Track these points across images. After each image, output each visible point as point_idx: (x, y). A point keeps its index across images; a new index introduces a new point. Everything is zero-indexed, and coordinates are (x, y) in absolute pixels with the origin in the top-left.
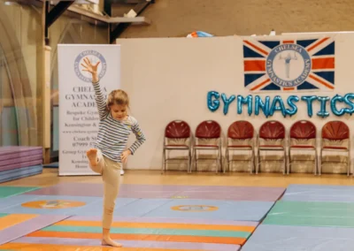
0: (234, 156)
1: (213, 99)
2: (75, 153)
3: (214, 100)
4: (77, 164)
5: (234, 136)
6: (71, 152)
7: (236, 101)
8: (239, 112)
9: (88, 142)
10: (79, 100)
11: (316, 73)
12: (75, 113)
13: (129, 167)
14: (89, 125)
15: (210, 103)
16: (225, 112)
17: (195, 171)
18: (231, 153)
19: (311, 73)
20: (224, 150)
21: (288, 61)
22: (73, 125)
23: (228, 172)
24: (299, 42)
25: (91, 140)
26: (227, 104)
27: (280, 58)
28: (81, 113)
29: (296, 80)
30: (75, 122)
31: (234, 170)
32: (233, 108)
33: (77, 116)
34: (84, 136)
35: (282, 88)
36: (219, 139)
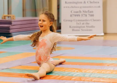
2: (72, 21)
4: (73, 28)
6: (69, 21)
9: (81, 14)
13: (108, 32)
14: (81, 3)
22: (70, 3)
25: (82, 13)
34: (78, 10)
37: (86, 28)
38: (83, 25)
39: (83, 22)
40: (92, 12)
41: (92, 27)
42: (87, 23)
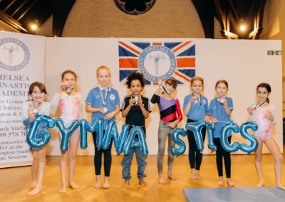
11: (180, 70)
14: (9, 115)
19: (176, 71)
21: (157, 60)
24: (166, 44)
25: (11, 131)
27: (151, 57)
29: (164, 76)
35: (152, 83)
37: (16, 155)
38: (12, 150)
39: (11, 145)
42: (19, 147)
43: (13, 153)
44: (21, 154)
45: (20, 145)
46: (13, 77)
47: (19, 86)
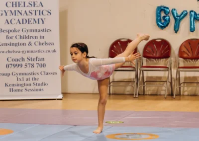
0: (186, 78)
1: (163, 14)
2: (8, 75)
3: (163, 17)
4: (11, 87)
5: (185, 56)
6: (5, 75)
7: (188, 16)
8: (192, 30)
9: (23, 63)
10: (13, 17)
12: (9, 31)
13: (70, 90)
14: (24, 44)
15: (158, 20)
16: (176, 30)
17: (142, 95)
18: (183, 74)
20: (174, 71)
22: (6, 44)
23: (179, 95)
25: (26, 61)
26: (178, 20)
28: (15, 31)
30: (8, 41)
31: (186, 93)
32: (185, 24)
33: (11, 34)
34: (18, 56)
36: (169, 59)
37: (32, 87)
38: (28, 82)
39: (28, 77)
40: (43, 59)
41: (43, 84)
43: (30, 85)
44: (37, 87)
45: (36, 77)
46: (27, 4)
47: (34, 13)
